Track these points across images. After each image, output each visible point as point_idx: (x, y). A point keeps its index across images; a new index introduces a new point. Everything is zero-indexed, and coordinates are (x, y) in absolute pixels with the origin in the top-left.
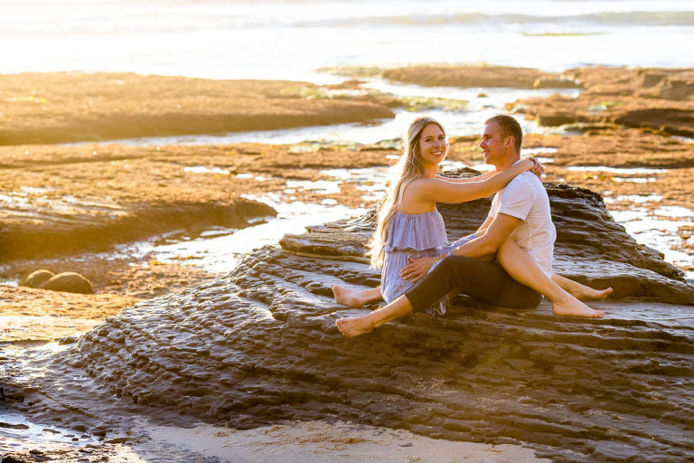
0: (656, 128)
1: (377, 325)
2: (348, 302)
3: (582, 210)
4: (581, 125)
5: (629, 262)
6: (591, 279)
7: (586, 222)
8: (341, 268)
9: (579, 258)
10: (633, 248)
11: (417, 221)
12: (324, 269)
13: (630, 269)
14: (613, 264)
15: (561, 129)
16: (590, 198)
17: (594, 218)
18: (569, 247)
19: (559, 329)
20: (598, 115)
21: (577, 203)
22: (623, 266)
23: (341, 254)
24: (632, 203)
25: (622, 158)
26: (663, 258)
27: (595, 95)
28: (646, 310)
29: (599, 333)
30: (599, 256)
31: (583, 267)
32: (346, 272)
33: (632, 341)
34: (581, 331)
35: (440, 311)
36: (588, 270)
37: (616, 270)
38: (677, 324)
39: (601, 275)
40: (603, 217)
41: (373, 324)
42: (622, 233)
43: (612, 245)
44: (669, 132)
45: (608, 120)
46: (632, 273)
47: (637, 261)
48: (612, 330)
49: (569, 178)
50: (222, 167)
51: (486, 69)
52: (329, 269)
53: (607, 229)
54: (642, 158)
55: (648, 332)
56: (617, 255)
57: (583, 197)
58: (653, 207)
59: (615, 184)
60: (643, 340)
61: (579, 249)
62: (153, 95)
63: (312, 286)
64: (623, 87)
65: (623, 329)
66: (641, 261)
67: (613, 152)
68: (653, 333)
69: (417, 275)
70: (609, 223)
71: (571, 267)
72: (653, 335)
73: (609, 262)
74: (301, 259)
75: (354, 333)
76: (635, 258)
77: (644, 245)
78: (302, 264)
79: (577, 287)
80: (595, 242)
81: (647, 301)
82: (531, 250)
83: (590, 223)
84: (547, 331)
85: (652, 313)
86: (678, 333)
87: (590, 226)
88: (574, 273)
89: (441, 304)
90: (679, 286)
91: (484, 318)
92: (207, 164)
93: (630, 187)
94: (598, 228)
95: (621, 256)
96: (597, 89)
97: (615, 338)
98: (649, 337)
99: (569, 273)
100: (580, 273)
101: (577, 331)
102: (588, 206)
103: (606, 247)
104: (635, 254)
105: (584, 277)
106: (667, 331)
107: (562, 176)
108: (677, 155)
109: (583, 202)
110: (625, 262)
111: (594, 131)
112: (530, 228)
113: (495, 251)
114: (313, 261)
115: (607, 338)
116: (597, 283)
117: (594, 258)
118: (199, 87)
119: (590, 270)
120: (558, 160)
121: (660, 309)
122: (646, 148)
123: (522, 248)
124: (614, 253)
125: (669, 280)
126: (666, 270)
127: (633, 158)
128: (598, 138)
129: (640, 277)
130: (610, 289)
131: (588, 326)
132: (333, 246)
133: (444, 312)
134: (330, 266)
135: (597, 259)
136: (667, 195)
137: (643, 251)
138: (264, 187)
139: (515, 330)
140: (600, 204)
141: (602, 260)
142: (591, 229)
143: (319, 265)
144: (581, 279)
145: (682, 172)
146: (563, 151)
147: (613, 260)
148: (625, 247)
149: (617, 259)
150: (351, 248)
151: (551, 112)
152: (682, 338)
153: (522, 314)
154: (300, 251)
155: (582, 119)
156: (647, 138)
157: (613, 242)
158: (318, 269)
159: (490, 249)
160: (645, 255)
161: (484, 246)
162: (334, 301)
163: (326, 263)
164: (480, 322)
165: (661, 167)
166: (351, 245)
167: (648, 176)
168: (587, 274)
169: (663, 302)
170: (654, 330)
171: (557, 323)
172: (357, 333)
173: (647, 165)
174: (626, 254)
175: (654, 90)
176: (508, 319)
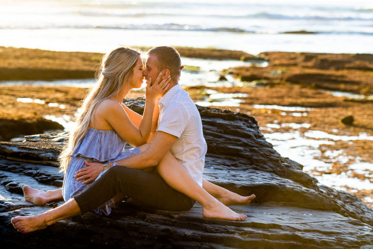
0: (310, 84)
1: (49, 224)
2: (34, 201)
3: (239, 130)
4: (265, 82)
5: (274, 172)
6: (239, 186)
7: (241, 139)
8: (38, 171)
9: (233, 168)
10: (277, 161)
11: (103, 136)
12: (26, 171)
13: (273, 179)
14: (260, 173)
15: (254, 83)
16: (246, 121)
17: (248, 136)
18: (226, 158)
19: (206, 230)
20: (276, 76)
21: (235, 124)
22: (268, 175)
23: (42, 159)
24: (290, 128)
25: (288, 100)
26: (302, 169)
27: (275, 65)
28: (283, 214)
29: (240, 234)
30: (250, 167)
31: (234, 176)
32: (42, 174)
33: (268, 242)
34: (225, 232)
35: (106, 211)
36: (238, 178)
37: (261, 178)
38: (308, 227)
39: (248, 183)
40: (255, 135)
41: (45, 222)
42: (270, 149)
43: (261, 158)
44: (318, 87)
45: (282, 79)
46: (274, 182)
47: (280, 171)
48: (251, 233)
49: (253, 112)
50: (41, 99)
51: (214, 50)
52: (30, 171)
53: (258, 146)
54: (299, 101)
55: (282, 235)
56: (265, 166)
57: (241, 120)
58: (303, 131)
59: (282, 116)
60: (278, 241)
61: (234, 160)
62: (17, 58)
63: (10, 185)
64: (292, 62)
65: (261, 232)
66: (284, 172)
67: (282, 97)
68: (286, 235)
69: (89, 178)
70: (259, 140)
71: (224, 175)
72: (286, 237)
73: (257, 172)
74: (10, 162)
75: (28, 229)
76: (279, 169)
77: (288, 158)
78: (9, 167)
79: (226, 193)
80: (247, 155)
81: (285, 205)
82: (185, 162)
83: (244, 140)
84: (196, 232)
85: (288, 217)
86: (308, 236)
87: (244, 143)
88: (225, 181)
89: (107, 206)
90: (312, 194)
91: (143, 218)
92: (32, 97)
93: (290, 119)
94: (250, 144)
95: (267, 167)
96: (277, 62)
97: (253, 239)
98: (283, 239)
99: (221, 180)
100: (231, 181)
101: (222, 232)
102: (244, 127)
103: (256, 160)
104: (279, 166)
105: (234, 184)
106: (299, 234)
107: (250, 110)
108: (321, 100)
109: (241, 124)
110: (270, 172)
111: (272, 85)
112: (185, 144)
113: (156, 164)
114: (19, 165)
115: (247, 239)
116: (244, 190)
117: (245, 168)
118: (45, 54)
119: (240, 178)
120: (248, 101)
121: (295, 213)
122: (302, 95)
123: (178, 159)
124: (262, 164)
125: (304, 188)
126: (303, 179)
127: (294, 101)
128: (274, 89)
129: (280, 185)
130: (253, 196)
131: (231, 228)
132: (36, 152)
133: (109, 213)
134: (31, 169)
135: (247, 169)
136: (313, 124)
137: (286, 164)
138: (61, 112)
139: (168, 230)
140: (255, 125)
141: (251, 170)
142: (245, 145)
143: (22, 168)
144: (230, 187)
145: (323, 110)
146: (252, 95)
147: (261, 170)
148: (271, 160)
149: (264, 169)
150: (50, 155)
151: (248, 74)
152: (311, 241)
153: (176, 216)
154: (9, 156)
155: (266, 78)
156: (304, 90)
157: (262, 155)
158: (21, 171)
159: (151, 163)
160: (287, 166)
161: (147, 160)
162: (23, 199)
163: (28, 166)
164: (138, 222)
165: (311, 107)
166: (51, 152)
167: (302, 112)
168: (236, 182)
169: (298, 206)
170: (288, 232)
171: (205, 225)
172: (31, 230)
173: (302, 105)
174: (272, 165)
175: (310, 64)
176: (164, 220)
